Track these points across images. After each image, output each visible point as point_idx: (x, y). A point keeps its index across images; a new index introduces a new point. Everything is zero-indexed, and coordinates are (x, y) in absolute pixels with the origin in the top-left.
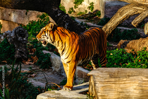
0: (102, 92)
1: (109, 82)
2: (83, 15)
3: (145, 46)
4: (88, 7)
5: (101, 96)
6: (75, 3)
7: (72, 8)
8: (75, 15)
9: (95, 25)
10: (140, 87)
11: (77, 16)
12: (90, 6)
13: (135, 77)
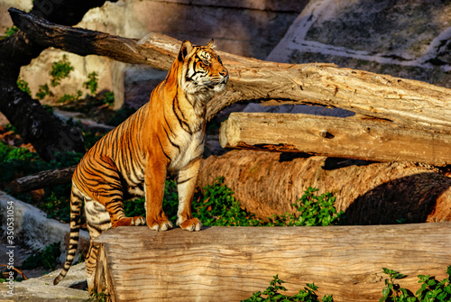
0: (126, 283)
1: (144, 258)
2: (71, 103)
3: (221, 174)
4: (83, 82)
5: (125, 292)
6: (53, 74)
7: (46, 87)
8: (54, 101)
9: (102, 125)
10: (215, 270)
11: (58, 104)
12: (88, 80)
13: (203, 247)
